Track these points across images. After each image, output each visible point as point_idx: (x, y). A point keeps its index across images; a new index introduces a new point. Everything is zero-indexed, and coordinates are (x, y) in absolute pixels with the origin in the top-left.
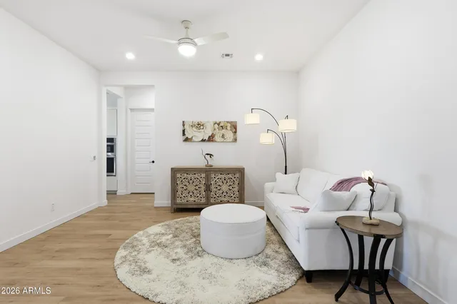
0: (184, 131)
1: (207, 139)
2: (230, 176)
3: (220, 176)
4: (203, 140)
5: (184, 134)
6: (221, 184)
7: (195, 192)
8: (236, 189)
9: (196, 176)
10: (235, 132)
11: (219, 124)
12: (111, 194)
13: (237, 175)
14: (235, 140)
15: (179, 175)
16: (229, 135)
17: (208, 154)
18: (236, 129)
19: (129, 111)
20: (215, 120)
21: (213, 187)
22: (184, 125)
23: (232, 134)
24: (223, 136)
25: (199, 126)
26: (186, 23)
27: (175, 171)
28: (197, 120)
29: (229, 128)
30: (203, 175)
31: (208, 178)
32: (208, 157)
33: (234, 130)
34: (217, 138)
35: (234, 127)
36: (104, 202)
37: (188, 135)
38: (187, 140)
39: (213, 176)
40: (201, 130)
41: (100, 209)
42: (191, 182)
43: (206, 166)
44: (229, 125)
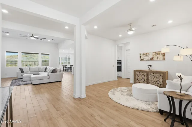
0: (140, 57)
1: (150, 59)
2: (158, 75)
3: (153, 74)
4: (148, 60)
5: (140, 58)
6: (154, 78)
7: (142, 79)
8: (161, 81)
9: (143, 73)
11: (155, 53)
12: (119, 77)
13: (162, 75)
14: (164, 59)
15: (136, 73)
17: (149, 65)
19: (126, 51)
20: (153, 52)
21: (150, 79)
22: (140, 55)
23: (162, 57)
24: (157, 58)
25: (147, 54)
26: (130, 24)
27: (135, 71)
28: (145, 52)
30: (146, 73)
31: (147, 75)
32: (149, 66)
33: (163, 55)
34: (154, 59)
36: (117, 79)
37: (142, 58)
38: (141, 60)
39: (150, 74)
40: (147, 56)
41: (115, 81)
42: (141, 75)
43: (149, 70)
44: (160, 53)
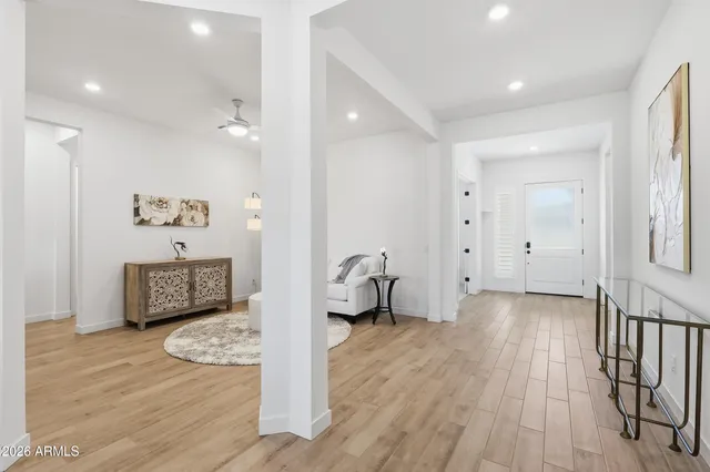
0: (137, 209)
1: (172, 222)
2: (217, 269)
3: (205, 270)
4: (166, 224)
5: (137, 215)
6: (207, 280)
7: (175, 294)
8: (223, 284)
9: (176, 273)
10: (207, 215)
11: (187, 203)
13: (225, 267)
14: (207, 225)
16: (200, 217)
17: (178, 243)
18: (207, 209)
20: (182, 198)
21: (197, 285)
22: (137, 201)
23: (203, 217)
24: (192, 219)
25: (161, 203)
27: (146, 269)
28: (157, 195)
29: (199, 209)
30: (186, 271)
31: (192, 274)
32: (178, 247)
33: (206, 212)
34: (185, 221)
35: (206, 208)
37: (144, 215)
38: (142, 222)
39: (197, 270)
40: (163, 210)
42: (169, 281)
43: (177, 259)
44: (200, 205)
